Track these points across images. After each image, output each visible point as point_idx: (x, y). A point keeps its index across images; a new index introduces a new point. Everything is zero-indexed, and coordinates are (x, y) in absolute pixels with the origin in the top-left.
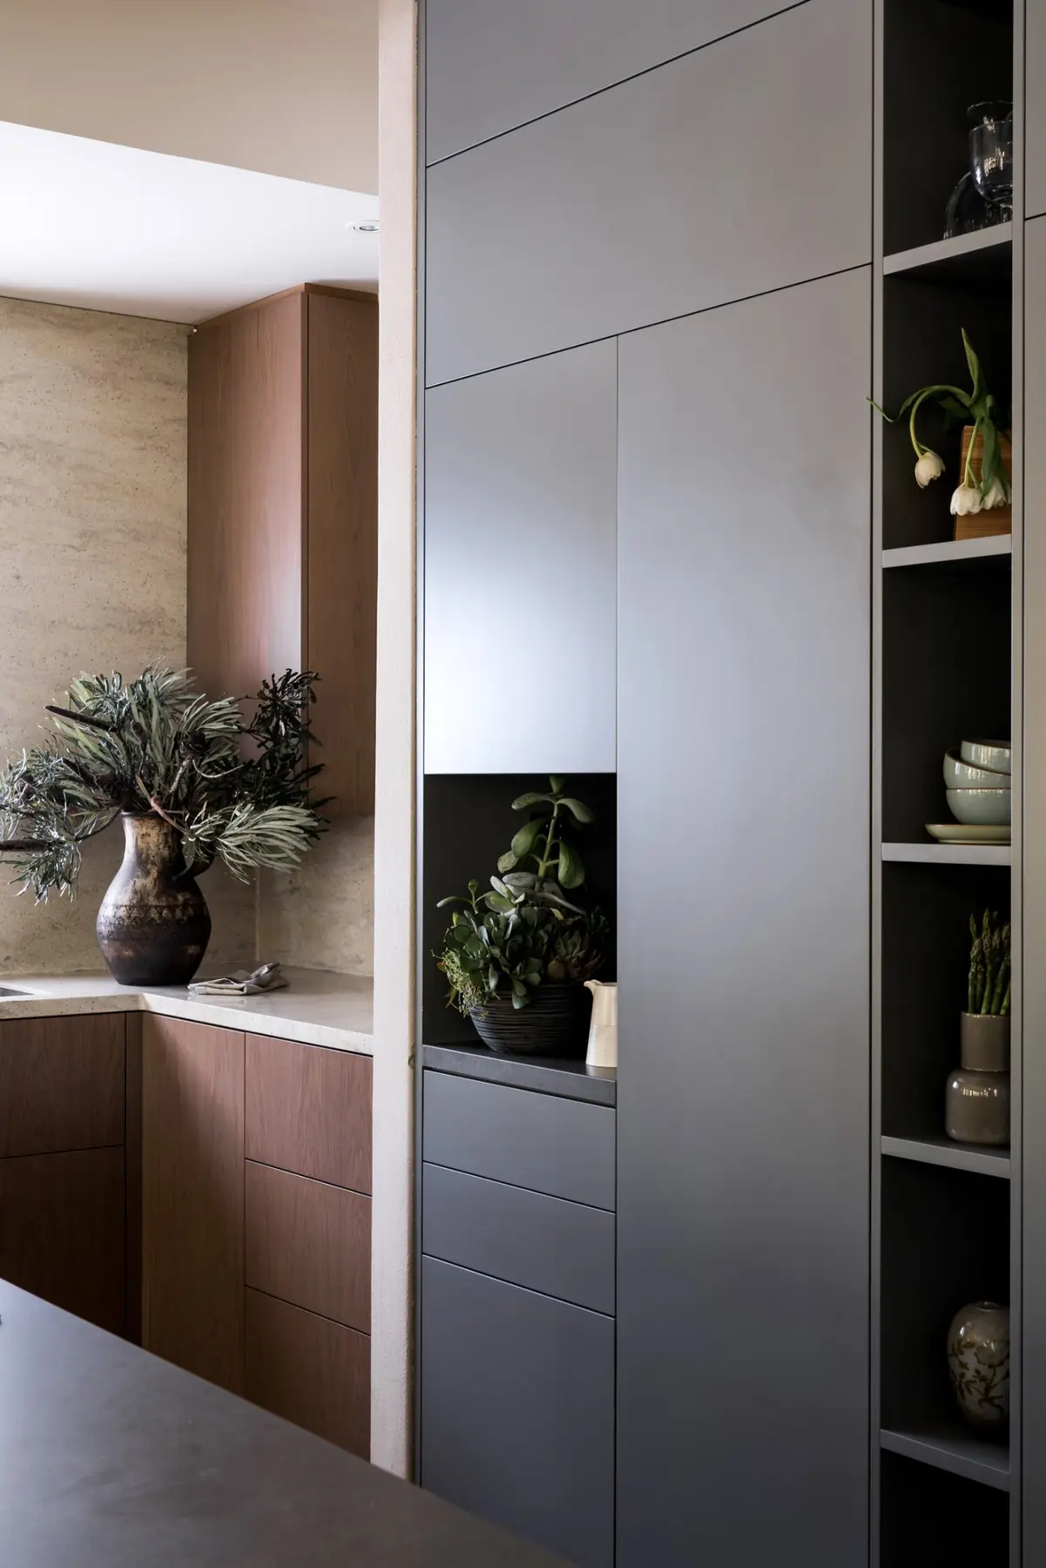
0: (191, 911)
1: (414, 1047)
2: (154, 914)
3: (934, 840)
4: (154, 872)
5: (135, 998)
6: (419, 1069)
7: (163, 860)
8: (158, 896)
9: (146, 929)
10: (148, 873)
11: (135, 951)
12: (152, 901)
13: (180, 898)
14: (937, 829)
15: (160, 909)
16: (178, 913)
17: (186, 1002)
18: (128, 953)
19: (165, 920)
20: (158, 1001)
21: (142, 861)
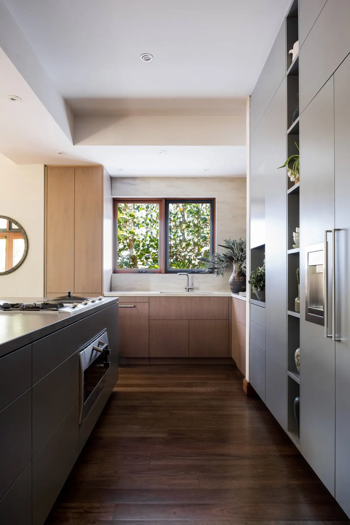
0: (243, 280)
1: (250, 299)
2: (236, 280)
3: (293, 248)
4: (237, 273)
5: (231, 295)
6: (251, 303)
7: (239, 271)
8: (237, 277)
9: (235, 283)
10: (236, 273)
11: (233, 287)
12: (236, 278)
13: (241, 278)
14: (293, 246)
15: (237, 279)
16: (240, 280)
17: (238, 296)
18: (232, 287)
19: (238, 281)
20: (234, 295)
21: (235, 271)
